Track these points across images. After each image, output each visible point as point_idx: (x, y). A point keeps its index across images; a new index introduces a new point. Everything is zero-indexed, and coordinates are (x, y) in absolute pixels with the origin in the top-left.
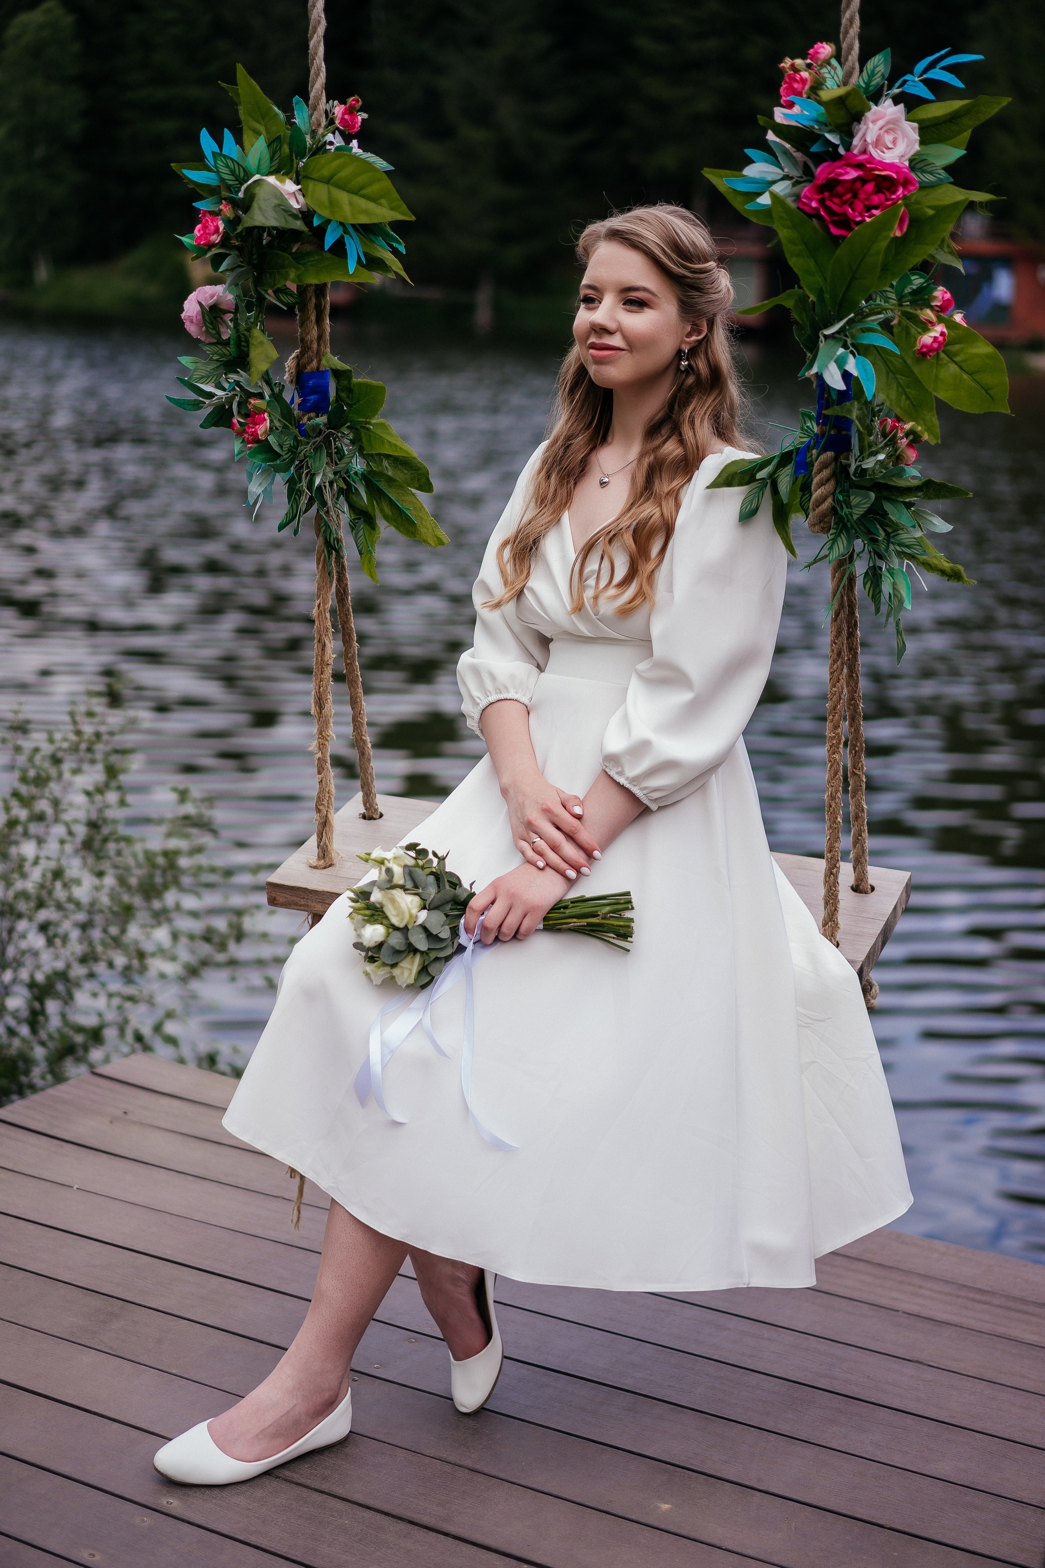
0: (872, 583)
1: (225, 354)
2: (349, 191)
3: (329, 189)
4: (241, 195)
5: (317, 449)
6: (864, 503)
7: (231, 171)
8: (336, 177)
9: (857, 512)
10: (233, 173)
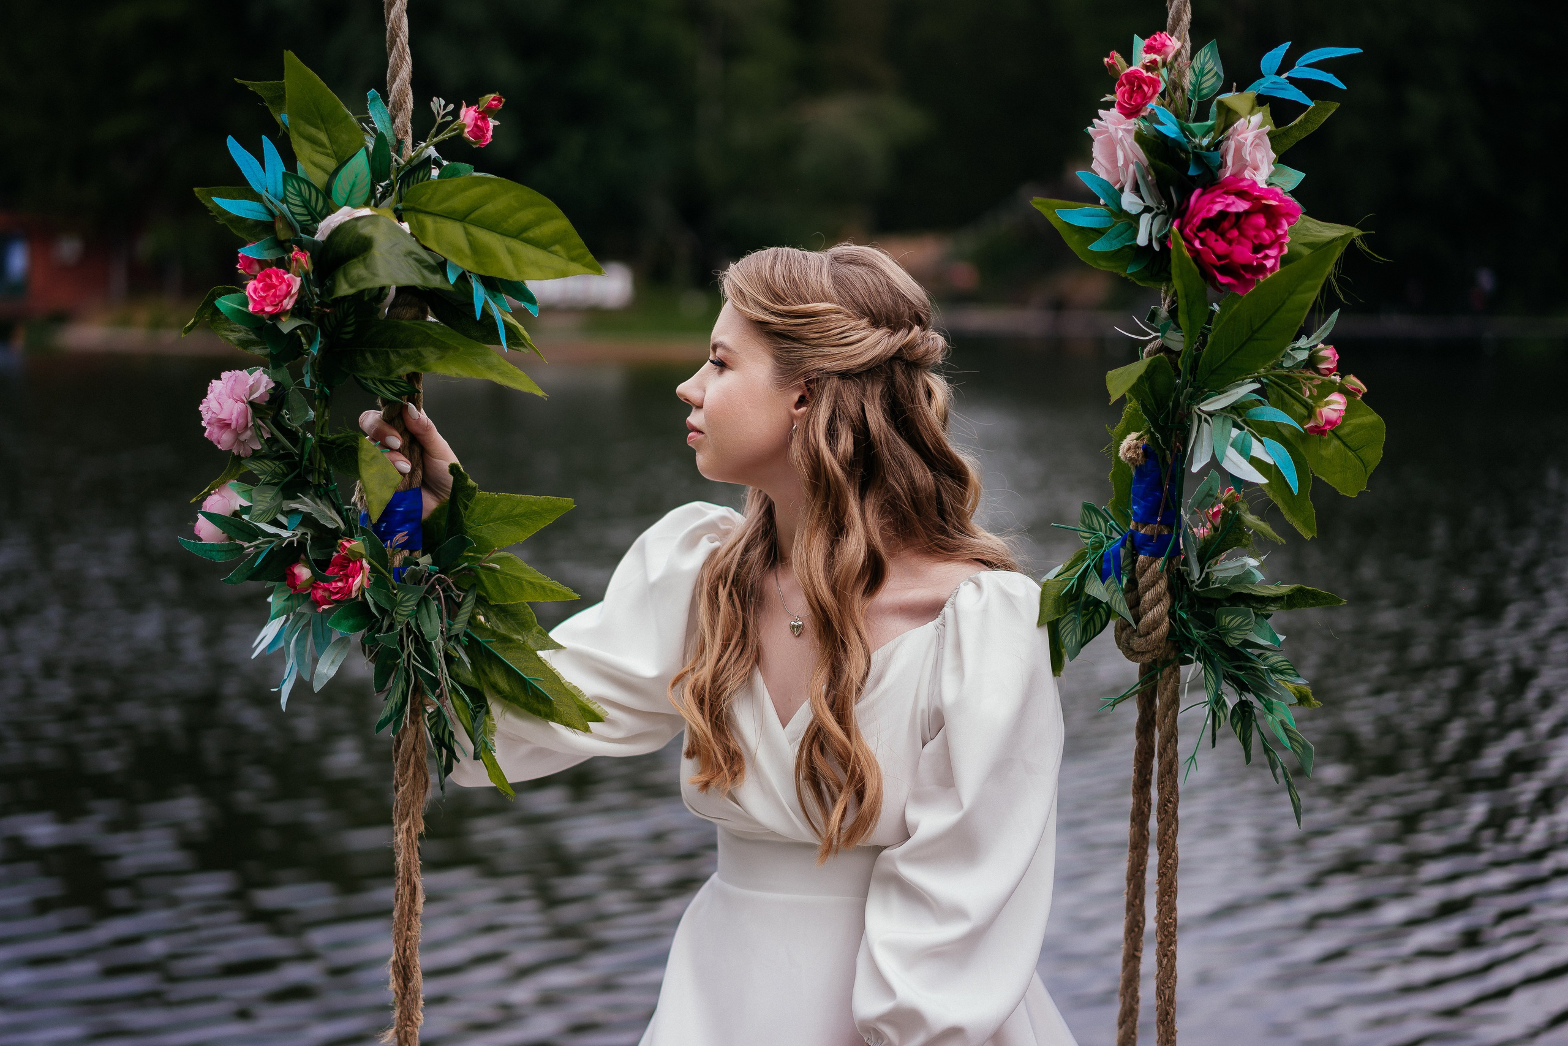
0: (1242, 723)
1: (276, 473)
2: (505, 234)
3: (465, 228)
4: (319, 237)
5: (423, 602)
6: (1246, 625)
7: (303, 202)
8: (478, 212)
9: (1240, 637)
10: (306, 204)
